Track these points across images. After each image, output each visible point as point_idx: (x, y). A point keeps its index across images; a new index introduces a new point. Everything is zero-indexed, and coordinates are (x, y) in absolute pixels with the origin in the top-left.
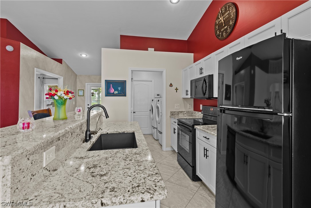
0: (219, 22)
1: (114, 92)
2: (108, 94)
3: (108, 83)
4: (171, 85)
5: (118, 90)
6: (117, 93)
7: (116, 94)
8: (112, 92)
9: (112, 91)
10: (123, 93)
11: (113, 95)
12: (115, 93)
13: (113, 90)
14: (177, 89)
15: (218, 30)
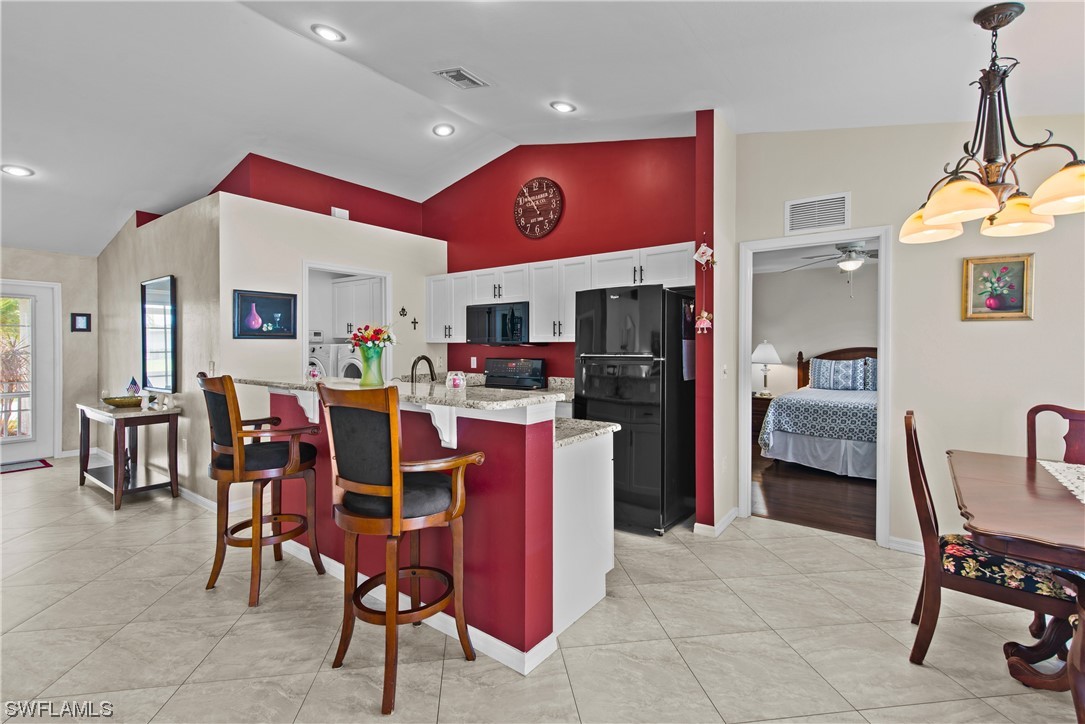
0: (526, 203)
1: (262, 326)
2: (243, 331)
3: (245, 300)
4: (403, 312)
5: (273, 322)
6: (270, 328)
7: (268, 331)
8: (257, 326)
9: (256, 322)
10: (287, 330)
11: (259, 334)
12: (264, 329)
13: (260, 320)
14: (415, 322)
15: (522, 216)
